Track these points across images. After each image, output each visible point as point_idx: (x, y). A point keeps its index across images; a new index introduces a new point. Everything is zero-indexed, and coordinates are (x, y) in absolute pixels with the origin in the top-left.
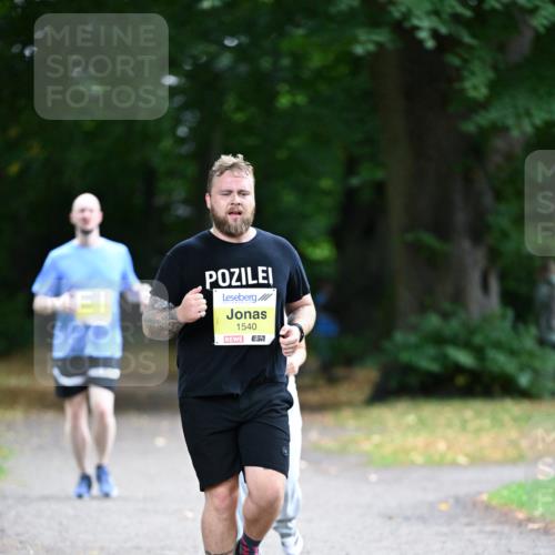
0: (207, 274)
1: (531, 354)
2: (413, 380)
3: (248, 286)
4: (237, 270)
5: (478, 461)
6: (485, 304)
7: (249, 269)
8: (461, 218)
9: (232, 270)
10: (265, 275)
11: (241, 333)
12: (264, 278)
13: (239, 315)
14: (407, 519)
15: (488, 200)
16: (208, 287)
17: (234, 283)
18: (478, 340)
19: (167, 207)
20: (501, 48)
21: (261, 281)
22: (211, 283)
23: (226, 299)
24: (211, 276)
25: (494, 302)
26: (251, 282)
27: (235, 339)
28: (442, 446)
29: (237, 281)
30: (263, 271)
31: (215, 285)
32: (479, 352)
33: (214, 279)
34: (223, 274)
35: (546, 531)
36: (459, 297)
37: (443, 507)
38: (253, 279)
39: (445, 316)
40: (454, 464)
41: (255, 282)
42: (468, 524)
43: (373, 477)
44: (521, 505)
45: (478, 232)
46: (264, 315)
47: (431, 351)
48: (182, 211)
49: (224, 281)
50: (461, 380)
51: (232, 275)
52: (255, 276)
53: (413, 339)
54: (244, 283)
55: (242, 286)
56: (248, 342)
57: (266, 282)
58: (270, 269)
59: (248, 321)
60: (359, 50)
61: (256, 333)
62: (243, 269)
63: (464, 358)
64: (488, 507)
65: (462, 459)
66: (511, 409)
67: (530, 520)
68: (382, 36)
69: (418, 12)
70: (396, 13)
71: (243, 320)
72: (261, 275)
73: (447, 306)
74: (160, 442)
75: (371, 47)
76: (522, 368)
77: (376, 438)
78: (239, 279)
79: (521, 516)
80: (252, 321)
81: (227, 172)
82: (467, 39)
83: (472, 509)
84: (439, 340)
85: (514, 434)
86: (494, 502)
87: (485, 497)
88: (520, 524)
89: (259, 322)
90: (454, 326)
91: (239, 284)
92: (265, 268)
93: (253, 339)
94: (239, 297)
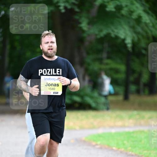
0: (39, 70)
3: (53, 75)
4: (49, 70)
5: (82, 128)
8: (77, 59)
9: (48, 69)
10: (59, 72)
11: (50, 91)
12: (58, 73)
13: (49, 85)
14: (62, 144)
15: (85, 54)
16: (39, 75)
17: (48, 74)
18: (82, 93)
20: (88, 11)
21: (57, 74)
22: (40, 74)
23: (45, 79)
24: (41, 71)
26: (54, 74)
28: (71, 124)
29: (49, 73)
30: (58, 70)
31: (42, 74)
32: (82, 97)
34: (45, 71)
35: (101, 148)
37: (72, 141)
38: (55, 73)
41: (55, 74)
42: (80, 146)
44: (94, 141)
45: (82, 63)
46: (58, 85)
49: (45, 73)
50: (77, 105)
51: (48, 71)
52: (55, 72)
54: (52, 74)
55: (51, 75)
56: (52, 94)
57: (59, 74)
58: (61, 70)
59: (52, 87)
61: (55, 91)
62: (52, 69)
63: (77, 99)
64: (84, 141)
65: (77, 128)
66: (91, 113)
67: (97, 145)
71: (51, 87)
72: (57, 72)
78: (50, 73)
79: (94, 143)
80: (54, 87)
81: (46, 36)
82: (77, 10)
83: (81, 142)
85: (92, 120)
86: (87, 140)
87: (84, 139)
89: (56, 87)
91: (50, 74)
92: (59, 69)
93: (54, 93)
94: (50, 79)
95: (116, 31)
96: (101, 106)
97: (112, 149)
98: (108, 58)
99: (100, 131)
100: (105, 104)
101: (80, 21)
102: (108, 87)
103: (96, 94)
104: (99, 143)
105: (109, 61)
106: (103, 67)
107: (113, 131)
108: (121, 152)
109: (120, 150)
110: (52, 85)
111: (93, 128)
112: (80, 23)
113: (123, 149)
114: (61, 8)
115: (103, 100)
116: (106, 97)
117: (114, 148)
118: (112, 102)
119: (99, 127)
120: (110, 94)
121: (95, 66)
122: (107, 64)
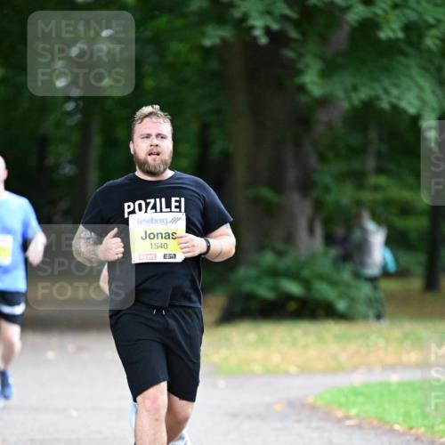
0: (126, 205)
1: (348, 285)
2: (254, 305)
5: (305, 370)
6: (310, 244)
7: (163, 200)
8: (291, 175)
9: (148, 201)
10: (177, 204)
11: (154, 251)
12: (176, 207)
13: (152, 236)
14: (249, 417)
15: (313, 161)
16: (126, 216)
17: (149, 211)
18: (306, 273)
19: (56, 167)
20: (324, 40)
21: (173, 209)
22: (129, 213)
23: (140, 222)
24: (129, 207)
25: (318, 243)
26: (164, 210)
27: (149, 257)
28: (276, 359)
30: (176, 201)
32: (307, 284)
33: (131, 209)
34: (140, 205)
35: (360, 427)
36: (290, 239)
37: (278, 407)
38: (166, 208)
39: (280, 254)
40: (286, 373)
42: (298, 421)
43: (221, 383)
44: (340, 406)
45: (306, 186)
46: (174, 236)
47: (268, 282)
48: (68, 170)
49: (140, 209)
50: (292, 306)
51: (147, 204)
52: (168, 205)
53: (252, 272)
54: (158, 210)
56: (160, 259)
58: (183, 200)
59: (160, 241)
60: (207, 42)
61: (168, 252)
62: (158, 200)
63: (294, 288)
64: (313, 408)
65: (293, 369)
66: (331, 329)
67: (348, 417)
68: (226, 32)
69: (254, 14)
70: (237, 14)
71: (155, 240)
72: (174, 204)
73: (280, 246)
74: (51, 355)
75: (217, 41)
76: (341, 296)
77: (224, 352)
78: (154, 207)
79: (340, 414)
80: (164, 241)
81: (147, 119)
82: (294, 34)
83: (302, 409)
84: (274, 273)
85: (333, 348)
86: (319, 403)
87: (311, 400)
88: (339, 421)
89: (170, 242)
90: (287, 262)
91: (154, 211)
92: (178, 199)
93: (165, 256)
94: (152, 220)
95: (395, 92)
96: (362, 308)
97: (392, 431)
98: (380, 171)
99: (358, 378)
100: (370, 302)
101: (300, 66)
102: (379, 253)
103: (346, 275)
104: (353, 412)
105: (382, 180)
106: (367, 196)
107: (394, 378)
108: (417, 438)
109: (413, 431)
110: (160, 235)
111: (338, 369)
112: (300, 73)
113: (422, 430)
114: (258, 32)
115: (366, 289)
116: (373, 280)
117: (397, 427)
118: (391, 296)
119: (354, 369)
120: (385, 273)
121: (344, 195)
122: (377, 188)
